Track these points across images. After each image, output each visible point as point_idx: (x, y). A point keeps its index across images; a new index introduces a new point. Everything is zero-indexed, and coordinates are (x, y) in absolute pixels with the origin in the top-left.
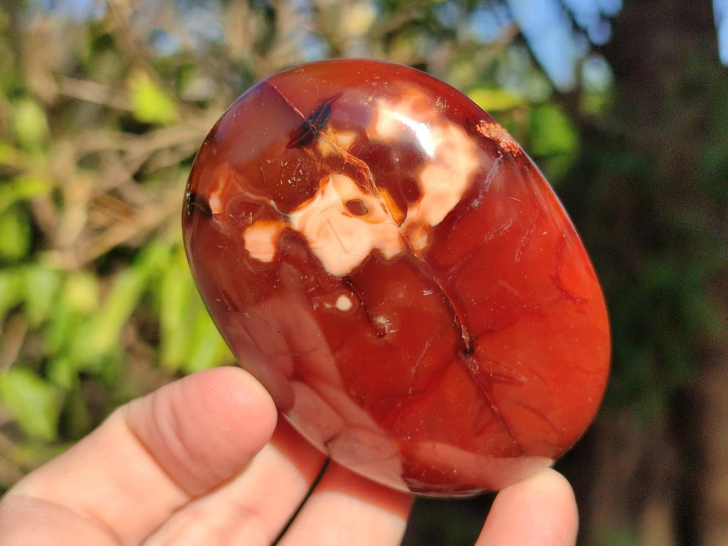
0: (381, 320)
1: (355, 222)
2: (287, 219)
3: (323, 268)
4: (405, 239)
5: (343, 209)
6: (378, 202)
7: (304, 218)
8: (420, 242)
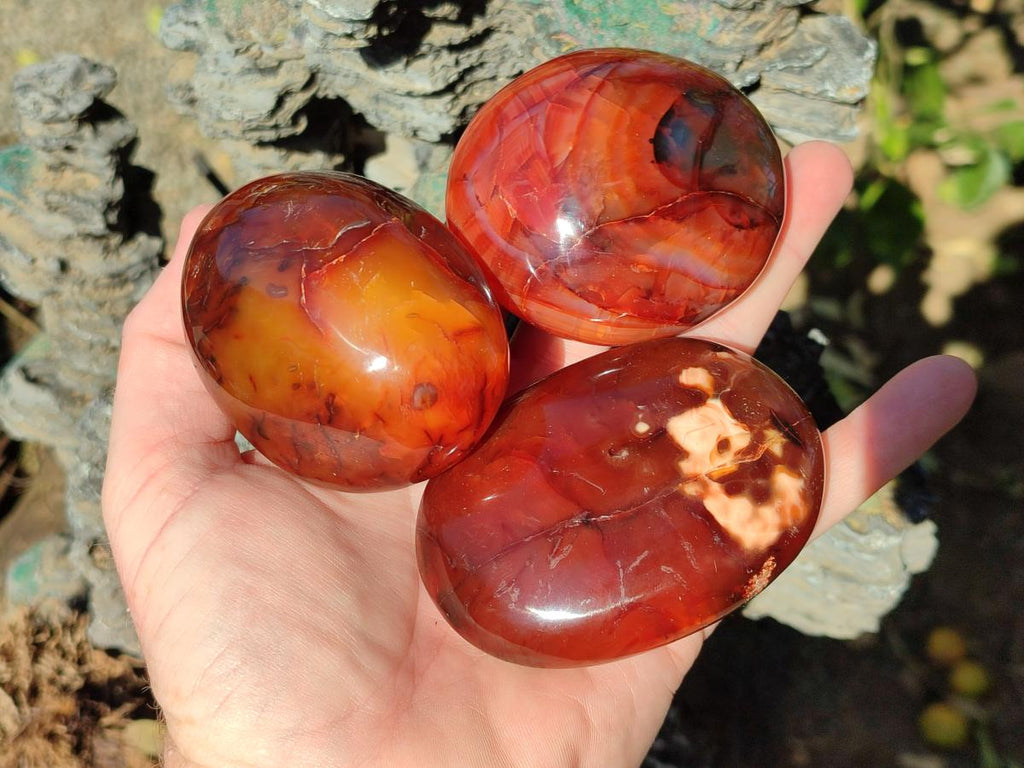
0: (625, 453)
1: (713, 443)
2: (716, 397)
3: (674, 415)
4: (695, 478)
5: (724, 436)
6: (728, 463)
7: (715, 408)
8: (691, 490)
